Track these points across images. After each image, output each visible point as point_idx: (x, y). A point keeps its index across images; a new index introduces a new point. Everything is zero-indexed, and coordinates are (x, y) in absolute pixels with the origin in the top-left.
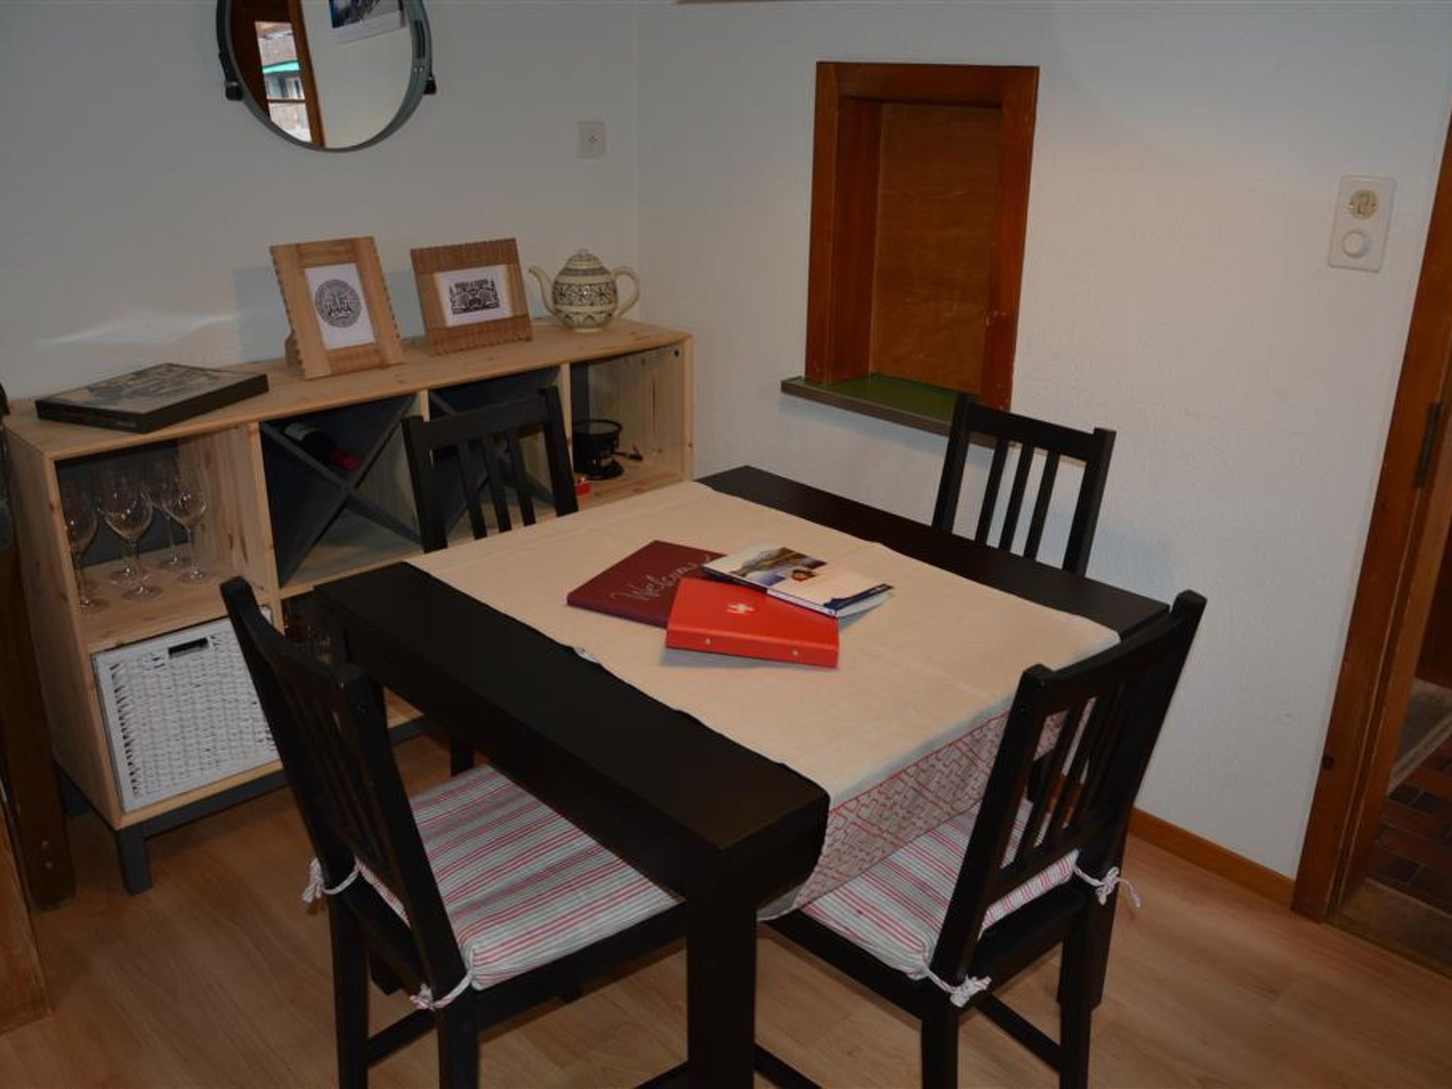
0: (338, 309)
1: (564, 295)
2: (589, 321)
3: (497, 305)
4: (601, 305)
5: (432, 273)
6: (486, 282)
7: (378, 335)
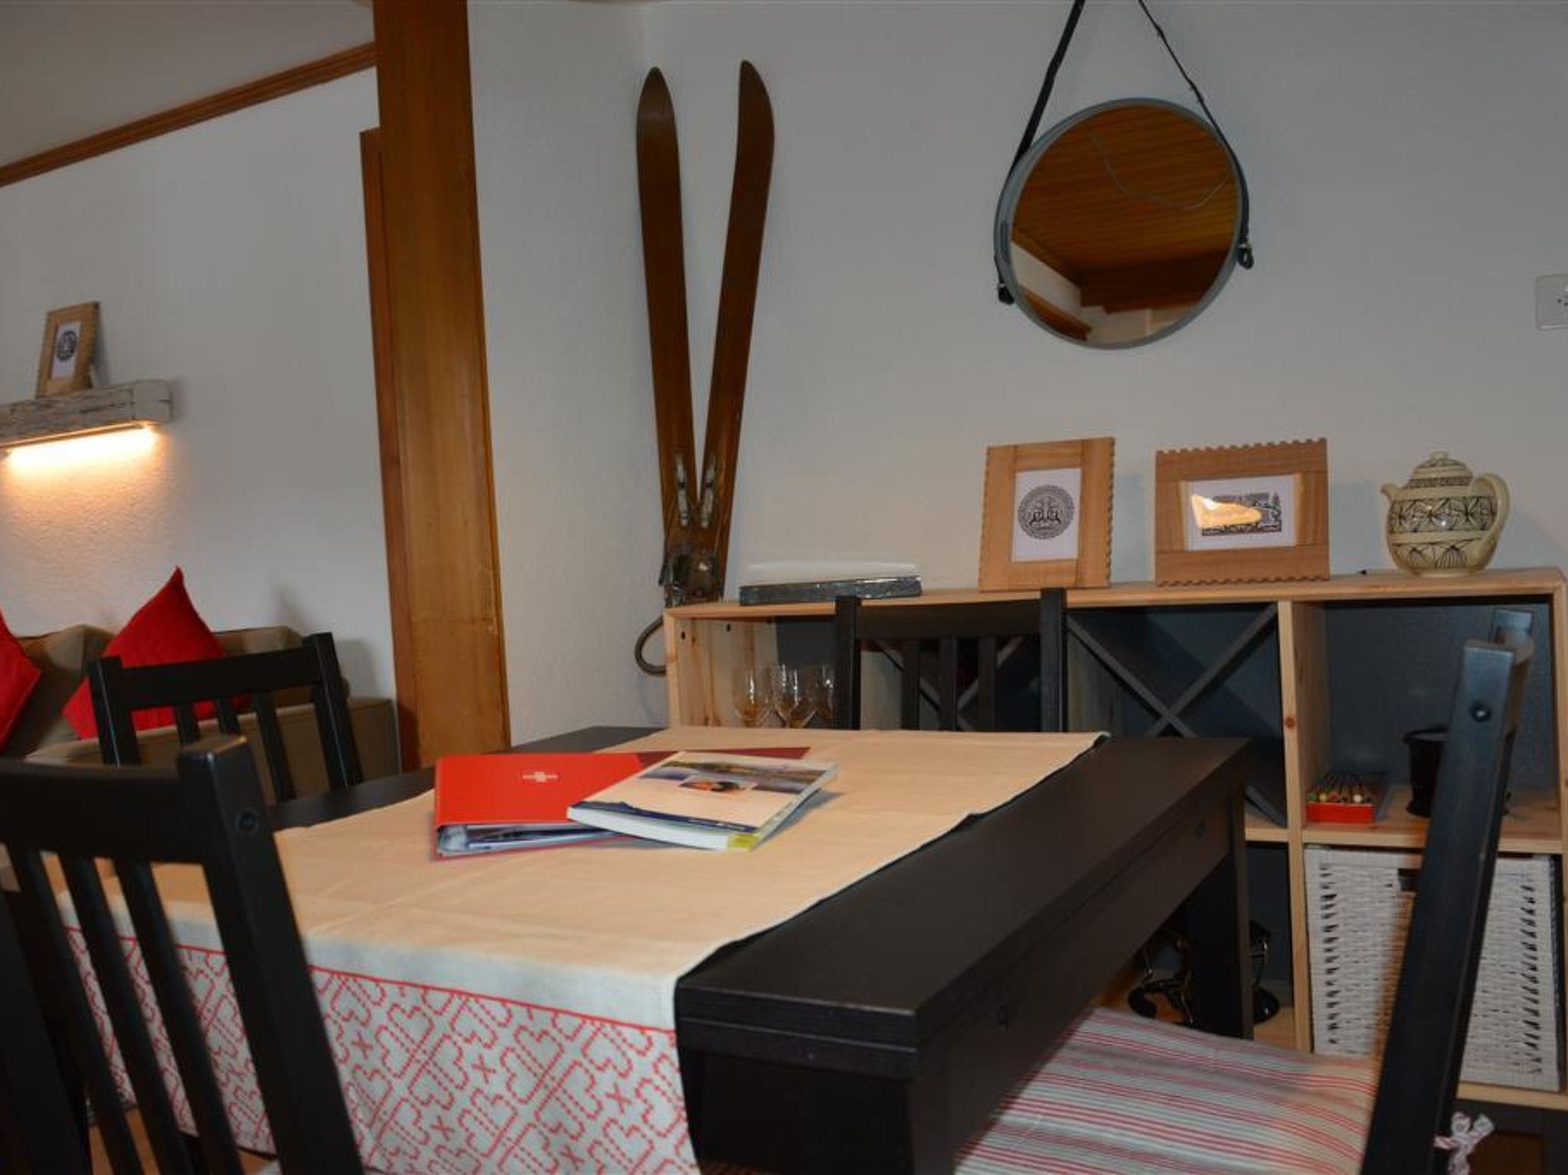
0: (1042, 518)
1: (1404, 518)
2: (1453, 557)
3: (1278, 528)
4: (1467, 530)
5: (1177, 481)
6: (1265, 496)
7: (1082, 552)
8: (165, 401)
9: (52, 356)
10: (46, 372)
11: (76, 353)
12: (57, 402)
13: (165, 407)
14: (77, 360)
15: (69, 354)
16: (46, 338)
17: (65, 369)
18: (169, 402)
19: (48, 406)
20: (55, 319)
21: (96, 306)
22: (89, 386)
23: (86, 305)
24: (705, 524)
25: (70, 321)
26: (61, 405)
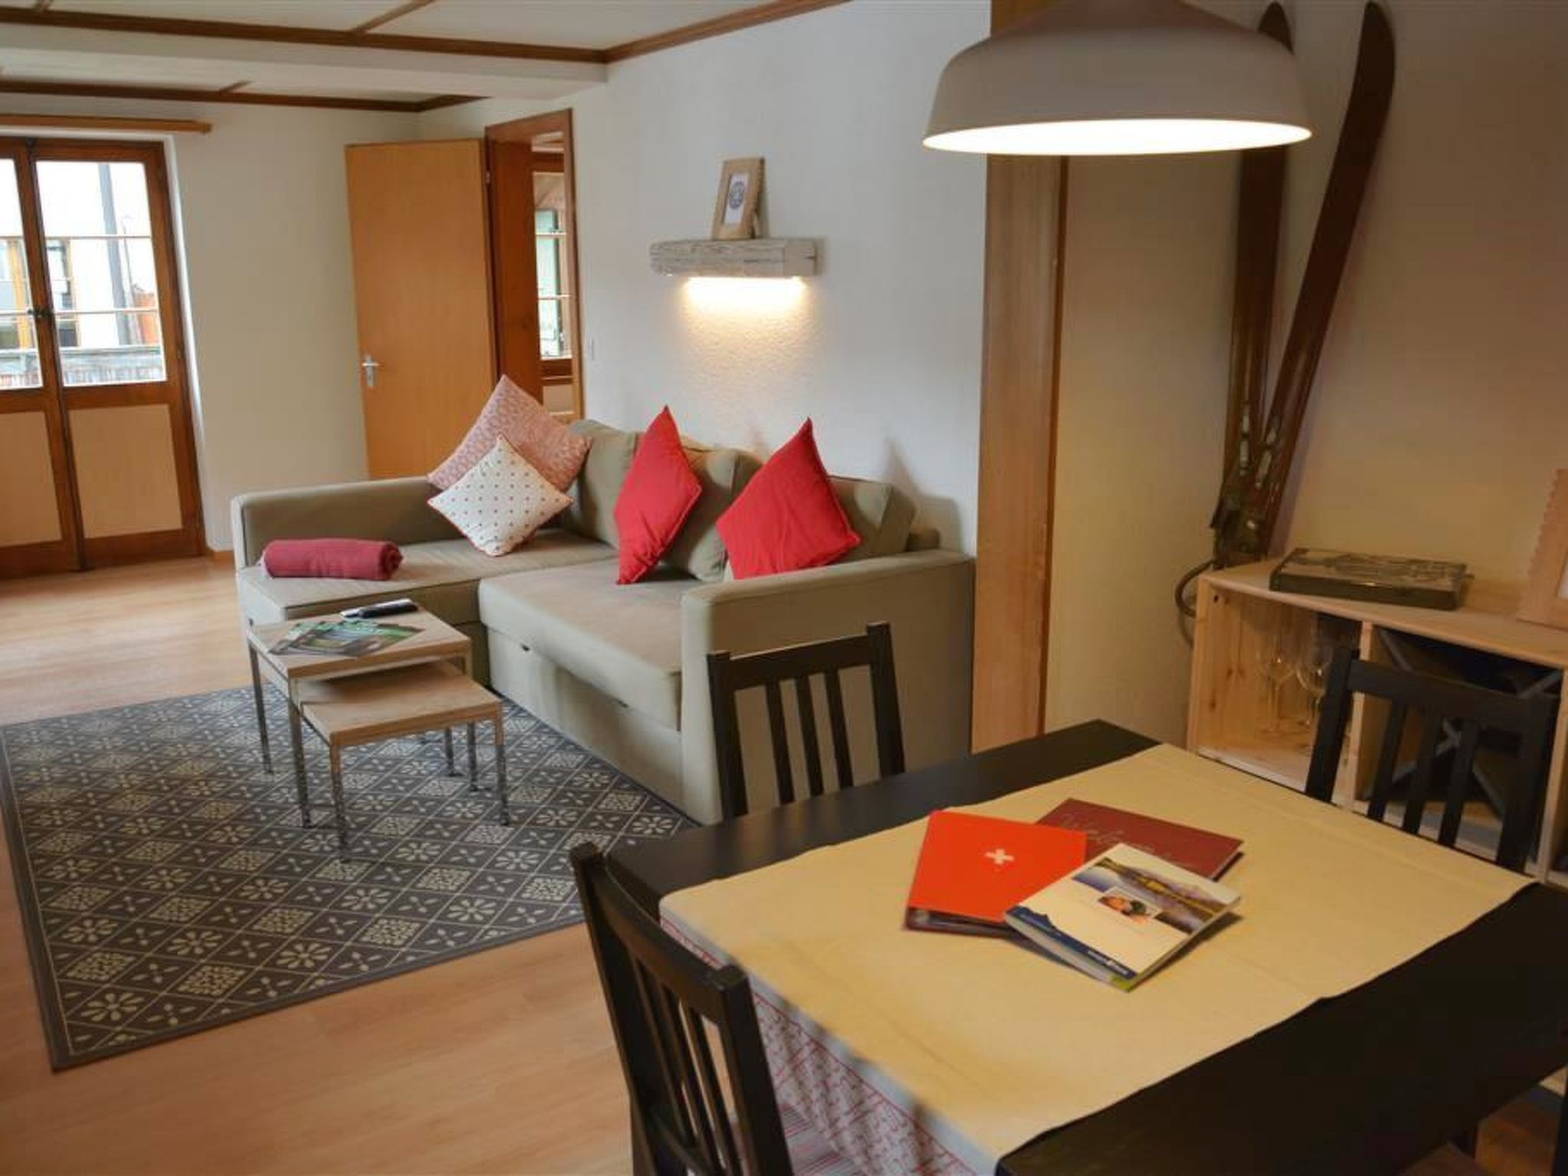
8: (811, 258)
9: (725, 205)
10: (720, 218)
11: (744, 202)
12: (727, 249)
13: (811, 263)
14: (745, 209)
15: (738, 203)
16: (721, 186)
17: (735, 217)
18: (814, 258)
19: (719, 251)
20: (730, 169)
21: (762, 162)
22: (753, 236)
23: (753, 160)
24: (1259, 485)
25: (741, 172)
26: (728, 252)
